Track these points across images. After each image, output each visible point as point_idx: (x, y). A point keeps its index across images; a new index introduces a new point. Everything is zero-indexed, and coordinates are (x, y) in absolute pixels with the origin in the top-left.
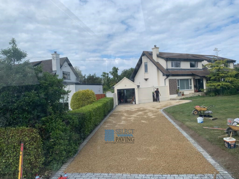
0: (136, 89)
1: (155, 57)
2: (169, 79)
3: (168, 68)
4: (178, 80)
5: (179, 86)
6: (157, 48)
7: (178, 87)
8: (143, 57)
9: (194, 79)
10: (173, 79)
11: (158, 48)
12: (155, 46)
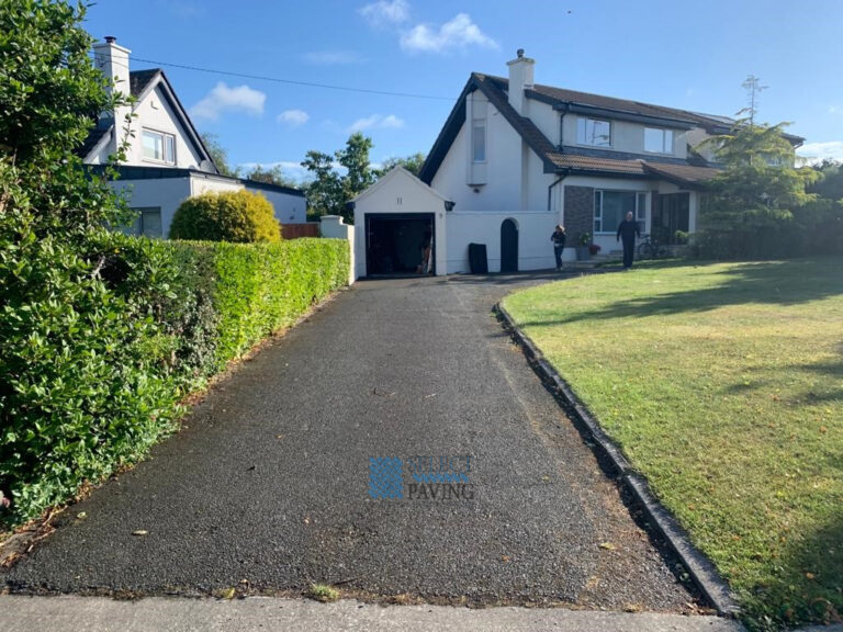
0: (441, 215)
1: (516, 99)
2: (566, 187)
3: (564, 143)
4: (598, 194)
5: (600, 219)
6: (527, 60)
7: (595, 219)
8: (469, 97)
9: (654, 193)
10: (579, 188)
11: (532, 62)
12: (520, 53)
